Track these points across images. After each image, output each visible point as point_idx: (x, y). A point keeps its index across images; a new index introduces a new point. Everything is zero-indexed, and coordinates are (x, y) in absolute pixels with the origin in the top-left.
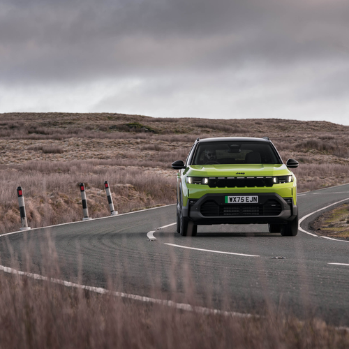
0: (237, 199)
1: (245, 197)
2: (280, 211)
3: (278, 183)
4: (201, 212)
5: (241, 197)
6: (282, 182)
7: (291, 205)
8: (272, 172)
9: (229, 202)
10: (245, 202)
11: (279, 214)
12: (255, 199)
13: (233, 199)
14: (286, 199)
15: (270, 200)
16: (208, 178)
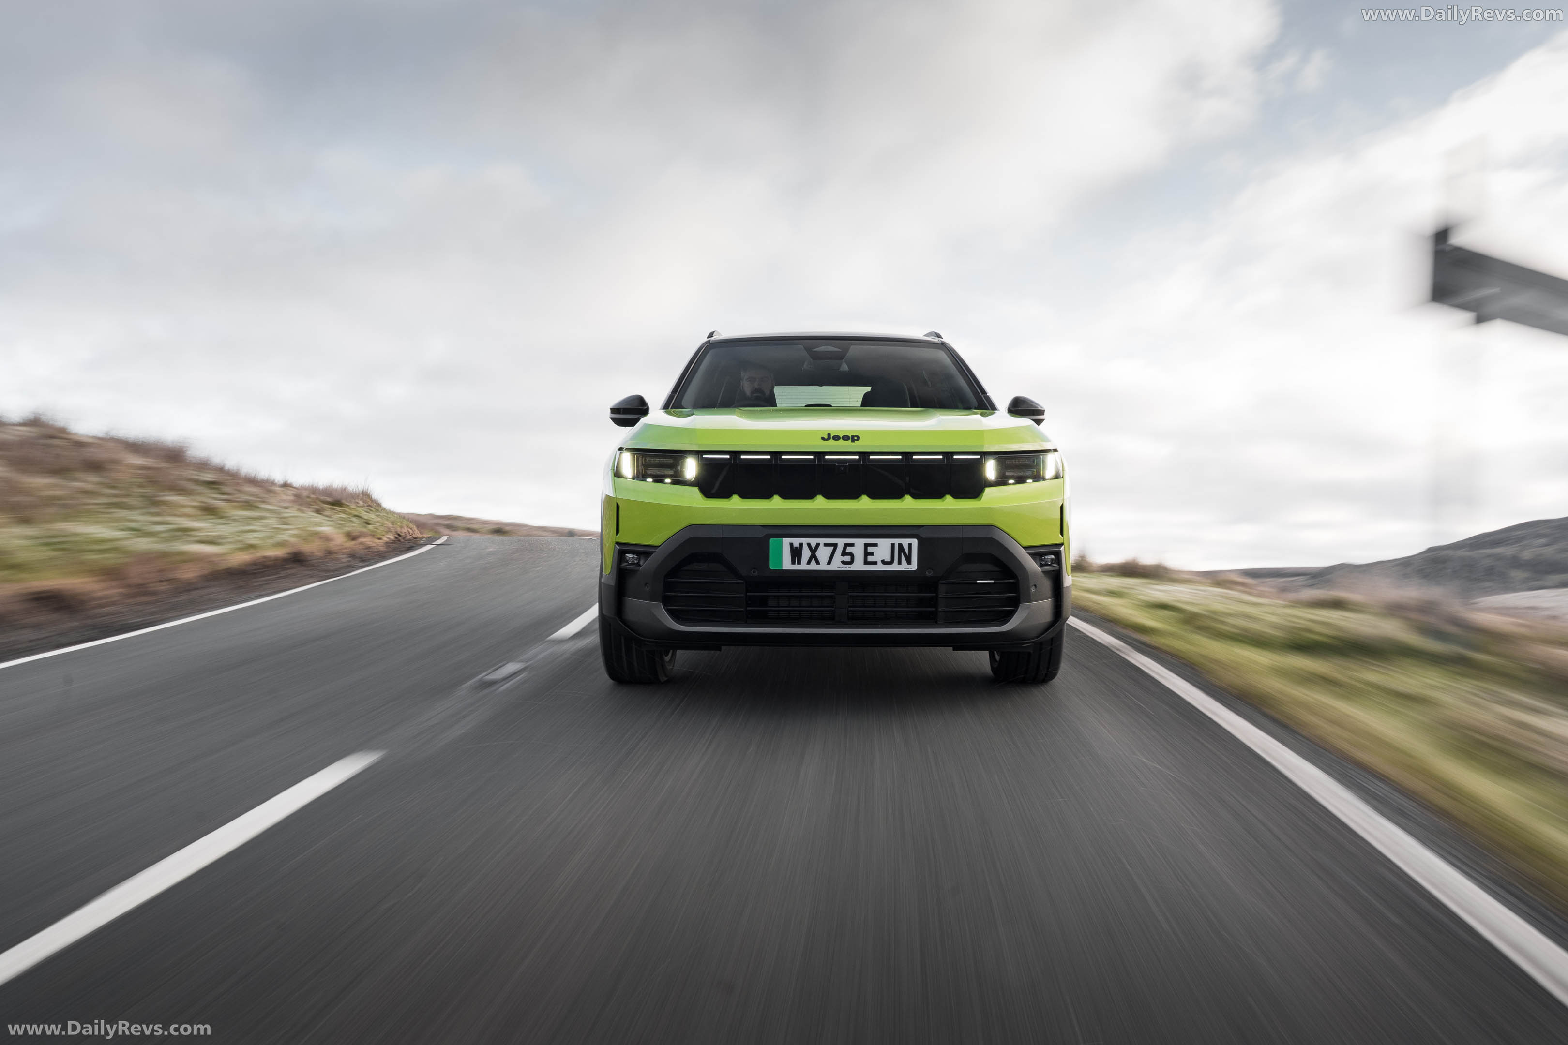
0: (823, 553)
1: (859, 543)
2: (1015, 603)
3: (1001, 481)
4: (666, 601)
5: (841, 542)
6: (1020, 480)
7: (1056, 579)
8: (980, 434)
9: (787, 564)
10: (858, 565)
11: (1007, 616)
12: (904, 553)
13: (806, 554)
14: (1038, 553)
15: (971, 558)
16: (698, 454)
